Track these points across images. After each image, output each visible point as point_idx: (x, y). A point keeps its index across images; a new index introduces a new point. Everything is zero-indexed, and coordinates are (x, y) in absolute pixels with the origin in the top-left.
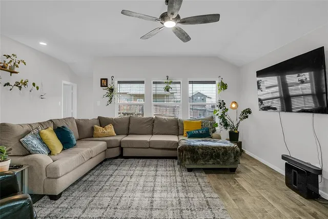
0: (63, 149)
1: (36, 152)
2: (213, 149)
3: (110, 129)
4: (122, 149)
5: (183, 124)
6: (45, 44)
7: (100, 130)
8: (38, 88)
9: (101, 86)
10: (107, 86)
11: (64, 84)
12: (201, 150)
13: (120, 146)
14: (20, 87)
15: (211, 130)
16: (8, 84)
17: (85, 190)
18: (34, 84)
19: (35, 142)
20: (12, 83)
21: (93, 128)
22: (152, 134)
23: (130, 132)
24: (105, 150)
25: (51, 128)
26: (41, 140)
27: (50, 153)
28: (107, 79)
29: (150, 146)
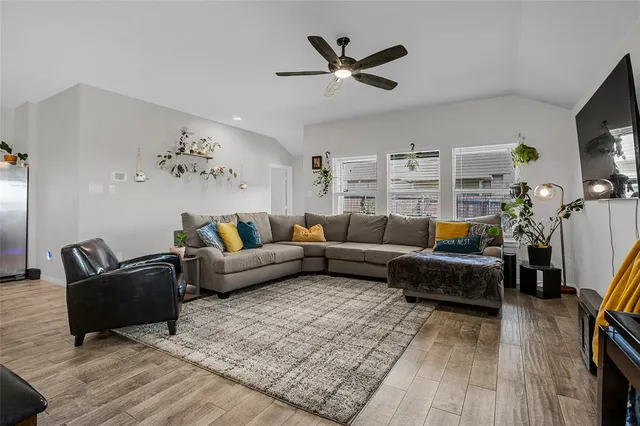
0: (243, 249)
1: (211, 245)
2: (446, 267)
3: (318, 231)
4: (326, 261)
5: (434, 228)
6: (239, 119)
7: (302, 230)
8: (235, 175)
9: (313, 168)
10: (320, 168)
11: (273, 169)
12: (425, 267)
13: (324, 256)
14: (215, 176)
15: (486, 240)
16: (204, 172)
17: (255, 297)
18: (231, 171)
19: (211, 235)
20: (208, 171)
21: (292, 229)
22: (381, 242)
23: (348, 238)
24: (302, 259)
25: (235, 222)
26: (219, 235)
27: (226, 250)
28: (320, 157)
29: (364, 259)
